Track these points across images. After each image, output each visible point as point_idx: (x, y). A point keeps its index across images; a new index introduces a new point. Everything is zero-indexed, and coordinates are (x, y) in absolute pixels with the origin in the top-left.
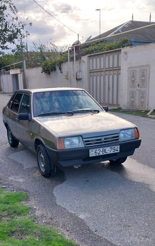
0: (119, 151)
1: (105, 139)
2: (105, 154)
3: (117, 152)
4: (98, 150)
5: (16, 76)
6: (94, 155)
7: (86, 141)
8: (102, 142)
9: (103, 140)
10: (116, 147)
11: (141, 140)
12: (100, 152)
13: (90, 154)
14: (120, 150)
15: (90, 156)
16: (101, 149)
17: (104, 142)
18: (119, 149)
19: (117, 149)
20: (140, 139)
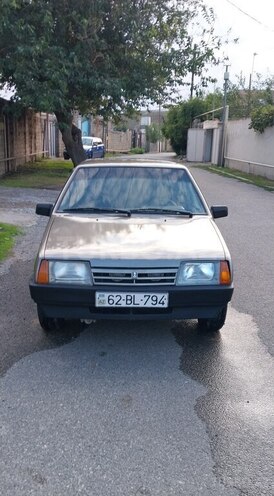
0: (166, 306)
1: (140, 275)
2: (132, 305)
3: (161, 306)
4: (115, 294)
5: (210, 132)
6: (107, 305)
7: (95, 274)
8: (131, 281)
9: (135, 276)
10: (160, 296)
11: (232, 290)
12: (120, 300)
13: (97, 301)
14: (169, 303)
15: (97, 305)
16: (124, 295)
17: (137, 281)
18: (166, 302)
19: (162, 300)
20: (232, 286)
